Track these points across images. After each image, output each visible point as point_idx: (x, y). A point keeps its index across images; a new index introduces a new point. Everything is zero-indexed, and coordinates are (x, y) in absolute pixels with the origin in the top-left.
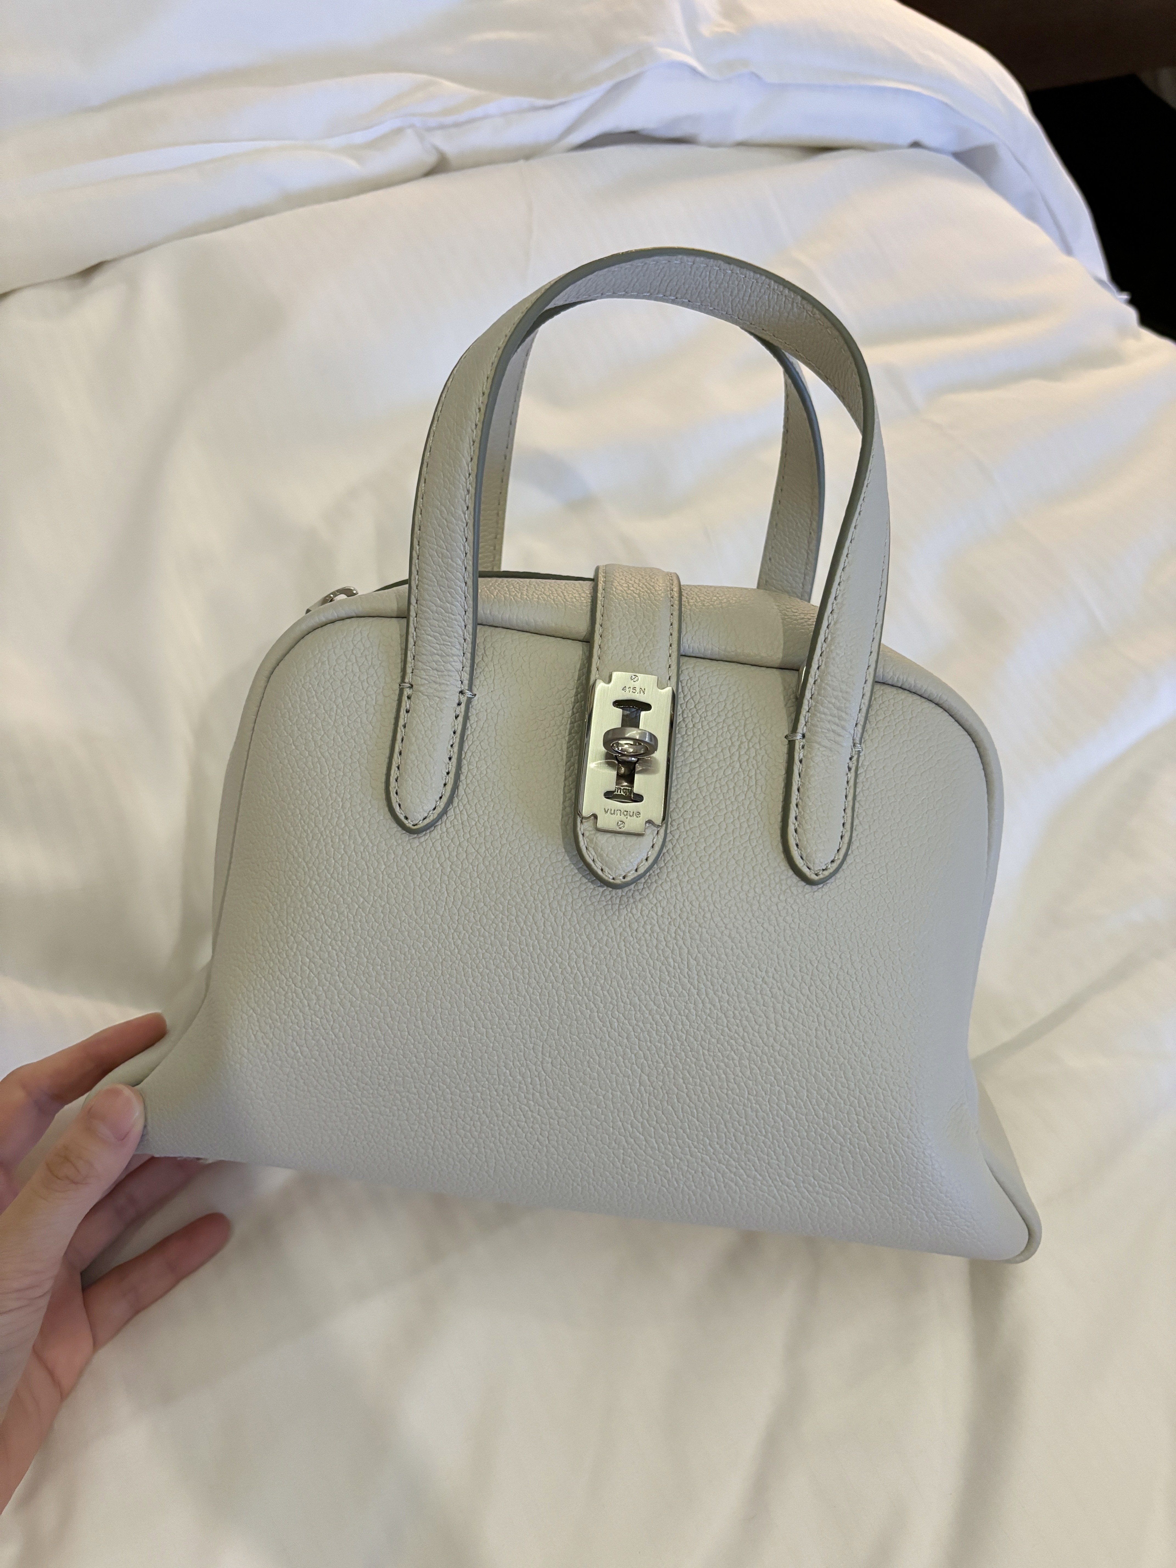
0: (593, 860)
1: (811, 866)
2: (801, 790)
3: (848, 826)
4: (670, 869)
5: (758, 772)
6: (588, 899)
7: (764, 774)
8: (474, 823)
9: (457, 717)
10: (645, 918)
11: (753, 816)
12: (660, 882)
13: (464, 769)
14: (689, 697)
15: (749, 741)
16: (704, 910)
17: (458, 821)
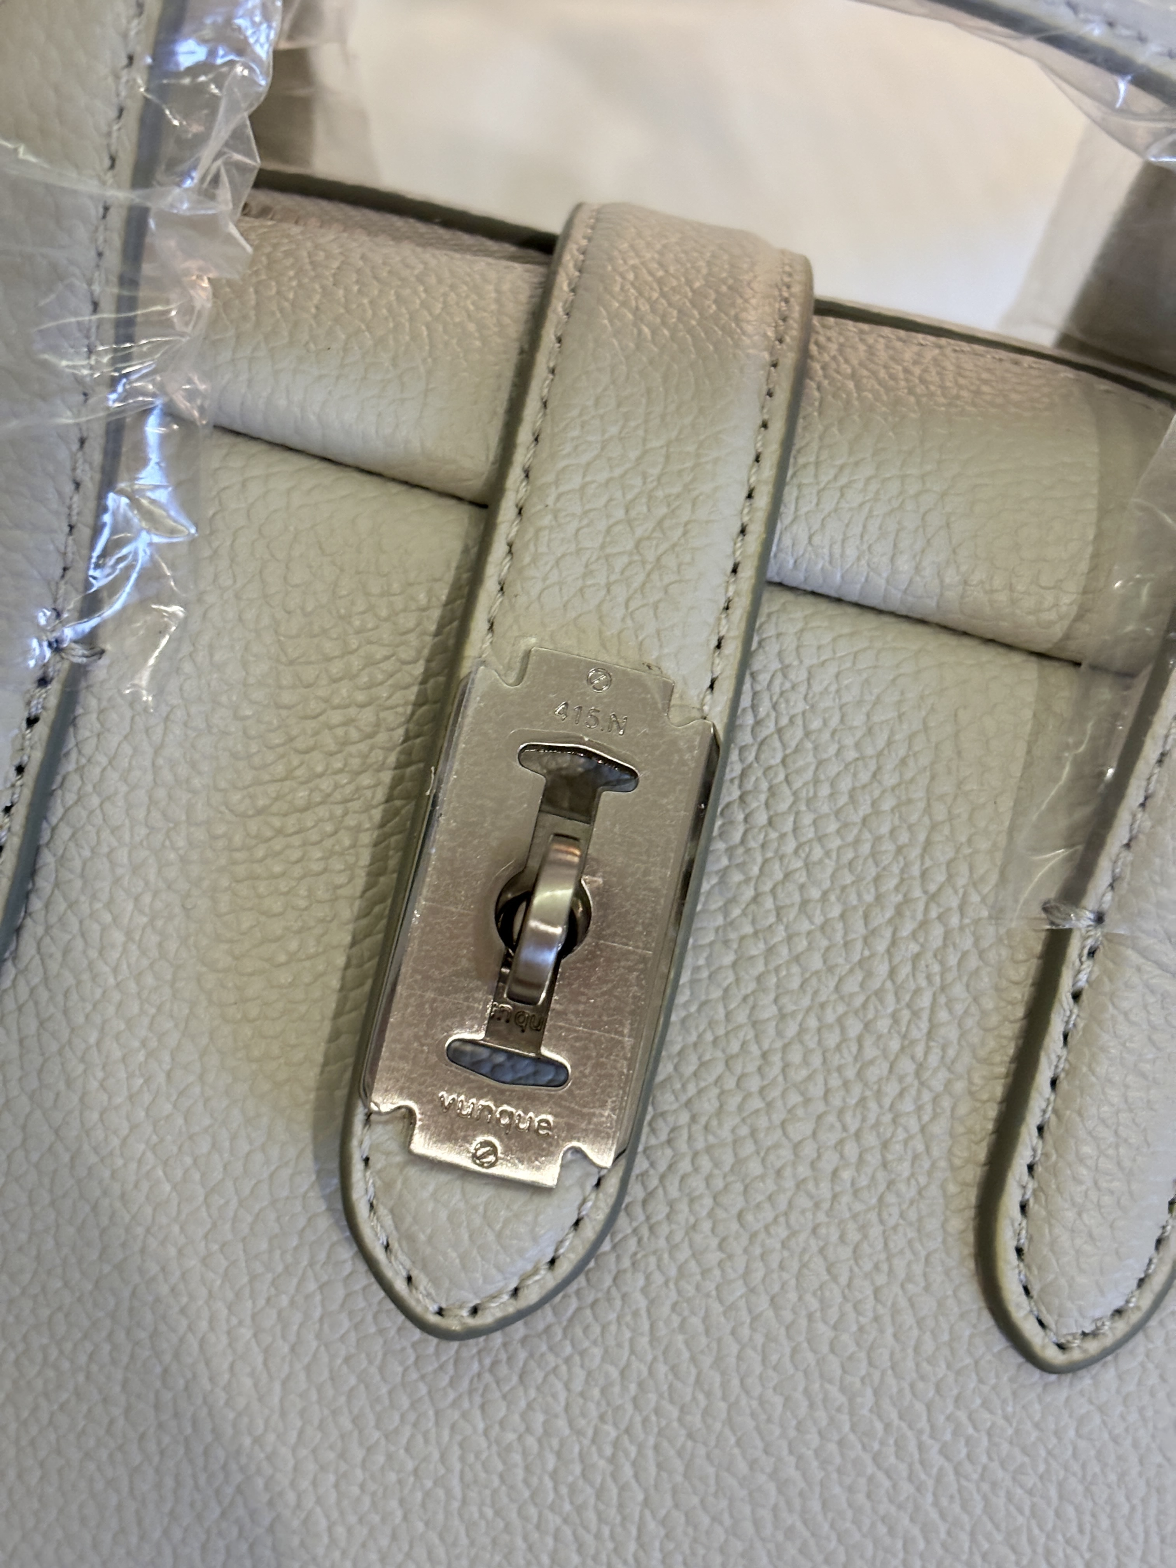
0: (387, 1247)
1: (1048, 1319)
2: (1063, 1085)
4: (626, 1263)
5: (942, 1000)
7: (959, 1008)
9: (30, 722)
10: (533, 1393)
11: (901, 1135)
14: (770, 727)
15: (933, 898)
16: (708, 1395)
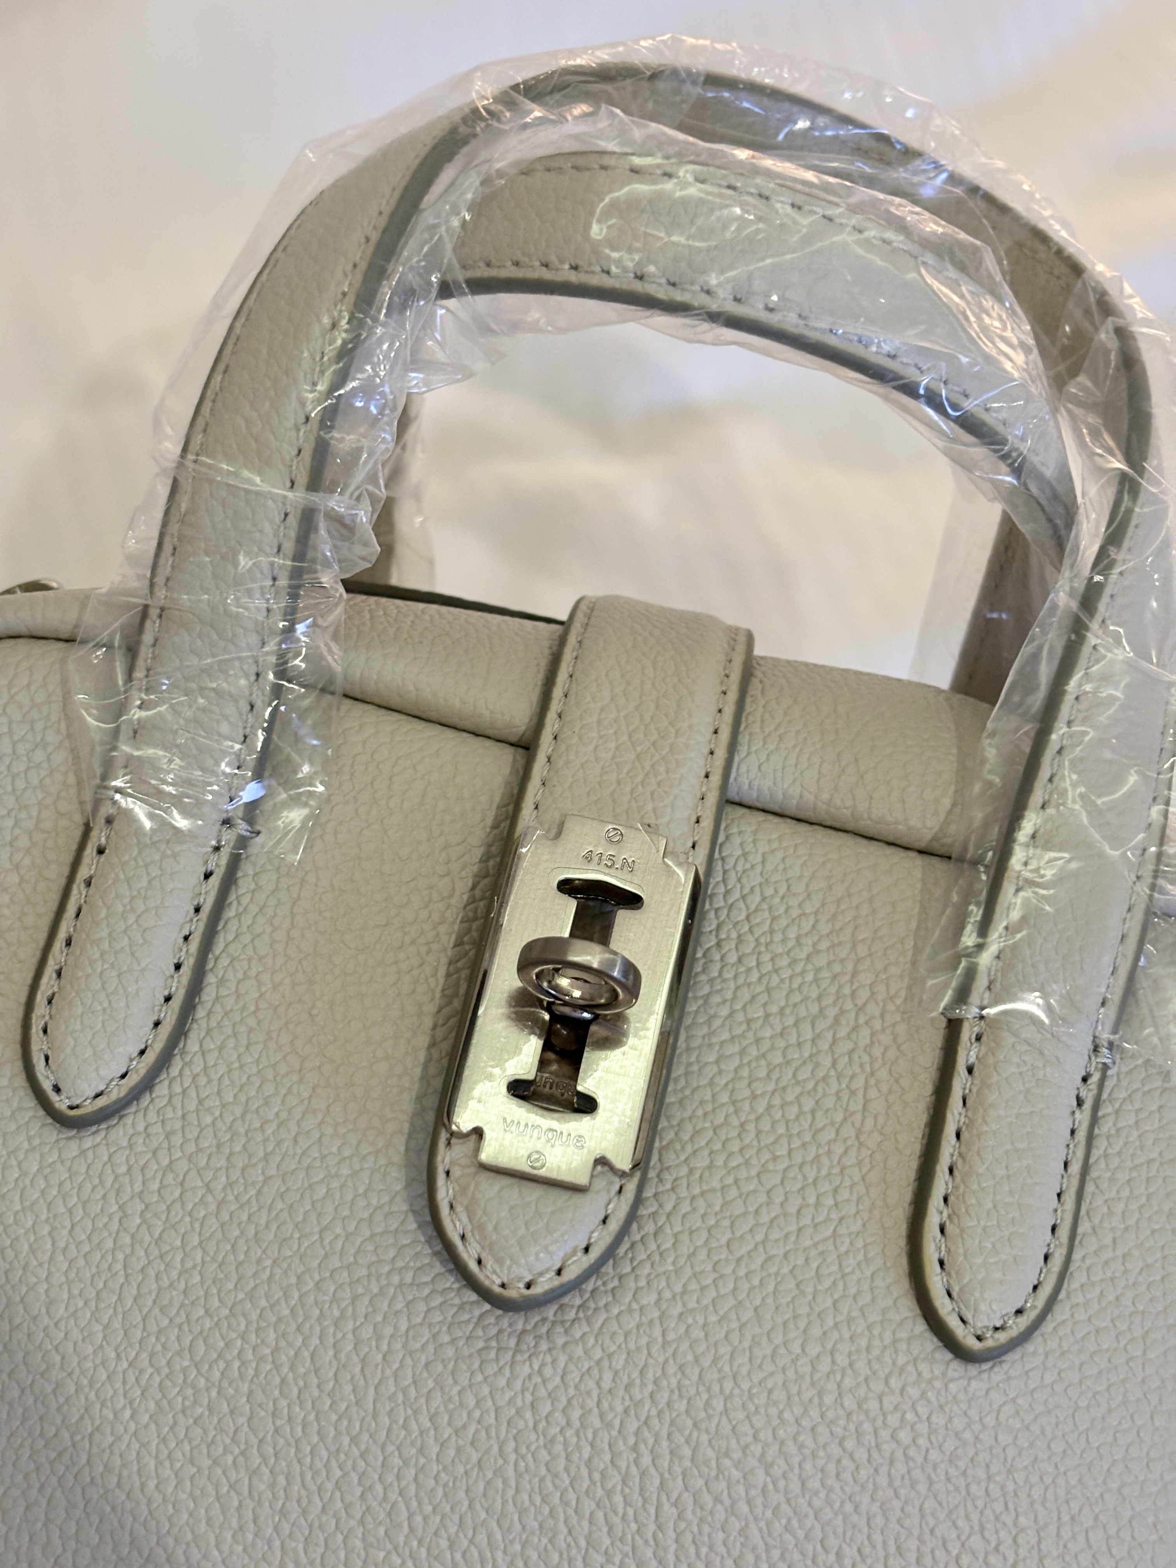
0: (463, 1237)
1: (968, 1317)
2: (965, 1135)
3: (1064, 1233)
4: (642, 1283)
5: (872, 1081)
6: (444, 1329)
7: (884, 1088)
8: (209, 1120)
9: (207, 876)
10: (572, 1392)
11: (847, 1183)
12: (615, 1311)
13: (208, 994)
14: (736, 895)
15: (860, 1010)
16: (709, 1389)
17: (174, 1109)
